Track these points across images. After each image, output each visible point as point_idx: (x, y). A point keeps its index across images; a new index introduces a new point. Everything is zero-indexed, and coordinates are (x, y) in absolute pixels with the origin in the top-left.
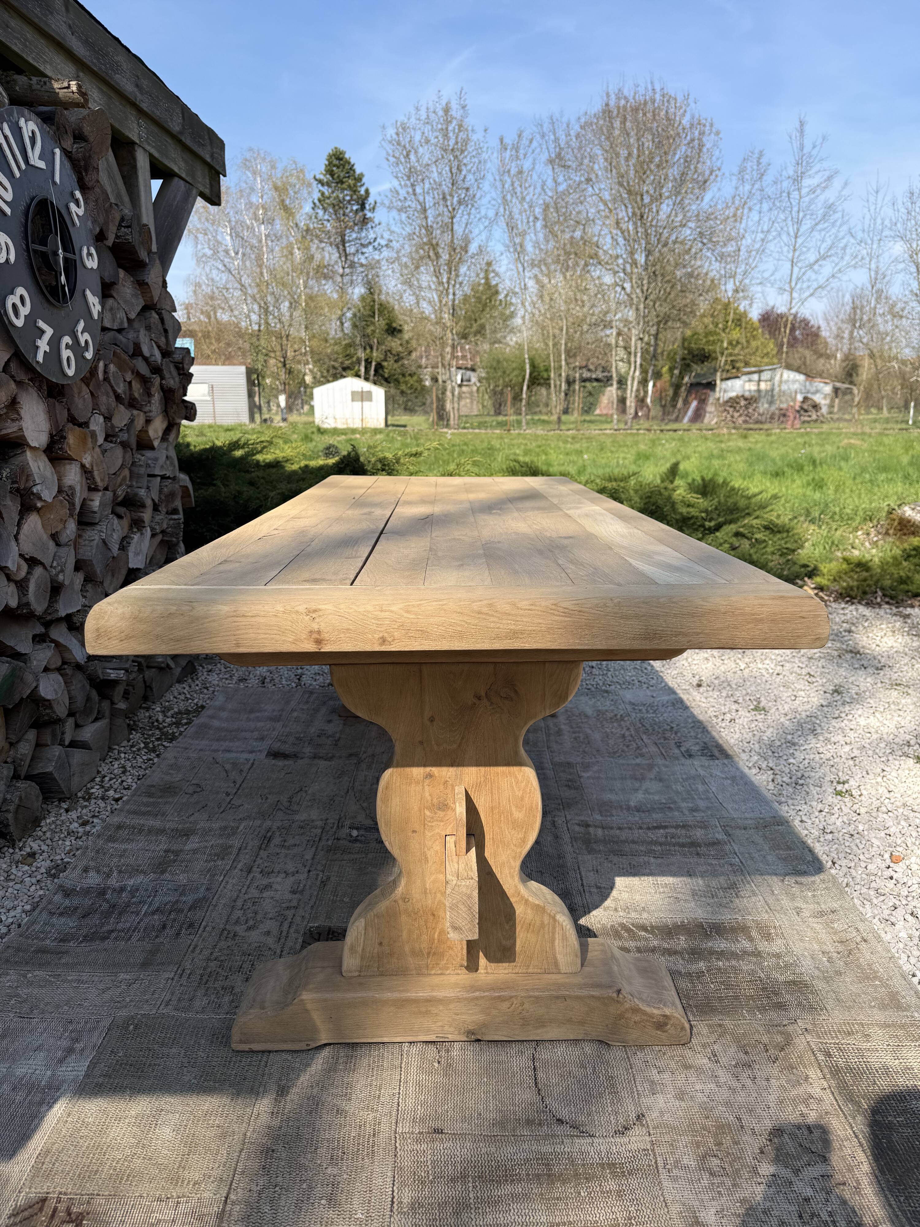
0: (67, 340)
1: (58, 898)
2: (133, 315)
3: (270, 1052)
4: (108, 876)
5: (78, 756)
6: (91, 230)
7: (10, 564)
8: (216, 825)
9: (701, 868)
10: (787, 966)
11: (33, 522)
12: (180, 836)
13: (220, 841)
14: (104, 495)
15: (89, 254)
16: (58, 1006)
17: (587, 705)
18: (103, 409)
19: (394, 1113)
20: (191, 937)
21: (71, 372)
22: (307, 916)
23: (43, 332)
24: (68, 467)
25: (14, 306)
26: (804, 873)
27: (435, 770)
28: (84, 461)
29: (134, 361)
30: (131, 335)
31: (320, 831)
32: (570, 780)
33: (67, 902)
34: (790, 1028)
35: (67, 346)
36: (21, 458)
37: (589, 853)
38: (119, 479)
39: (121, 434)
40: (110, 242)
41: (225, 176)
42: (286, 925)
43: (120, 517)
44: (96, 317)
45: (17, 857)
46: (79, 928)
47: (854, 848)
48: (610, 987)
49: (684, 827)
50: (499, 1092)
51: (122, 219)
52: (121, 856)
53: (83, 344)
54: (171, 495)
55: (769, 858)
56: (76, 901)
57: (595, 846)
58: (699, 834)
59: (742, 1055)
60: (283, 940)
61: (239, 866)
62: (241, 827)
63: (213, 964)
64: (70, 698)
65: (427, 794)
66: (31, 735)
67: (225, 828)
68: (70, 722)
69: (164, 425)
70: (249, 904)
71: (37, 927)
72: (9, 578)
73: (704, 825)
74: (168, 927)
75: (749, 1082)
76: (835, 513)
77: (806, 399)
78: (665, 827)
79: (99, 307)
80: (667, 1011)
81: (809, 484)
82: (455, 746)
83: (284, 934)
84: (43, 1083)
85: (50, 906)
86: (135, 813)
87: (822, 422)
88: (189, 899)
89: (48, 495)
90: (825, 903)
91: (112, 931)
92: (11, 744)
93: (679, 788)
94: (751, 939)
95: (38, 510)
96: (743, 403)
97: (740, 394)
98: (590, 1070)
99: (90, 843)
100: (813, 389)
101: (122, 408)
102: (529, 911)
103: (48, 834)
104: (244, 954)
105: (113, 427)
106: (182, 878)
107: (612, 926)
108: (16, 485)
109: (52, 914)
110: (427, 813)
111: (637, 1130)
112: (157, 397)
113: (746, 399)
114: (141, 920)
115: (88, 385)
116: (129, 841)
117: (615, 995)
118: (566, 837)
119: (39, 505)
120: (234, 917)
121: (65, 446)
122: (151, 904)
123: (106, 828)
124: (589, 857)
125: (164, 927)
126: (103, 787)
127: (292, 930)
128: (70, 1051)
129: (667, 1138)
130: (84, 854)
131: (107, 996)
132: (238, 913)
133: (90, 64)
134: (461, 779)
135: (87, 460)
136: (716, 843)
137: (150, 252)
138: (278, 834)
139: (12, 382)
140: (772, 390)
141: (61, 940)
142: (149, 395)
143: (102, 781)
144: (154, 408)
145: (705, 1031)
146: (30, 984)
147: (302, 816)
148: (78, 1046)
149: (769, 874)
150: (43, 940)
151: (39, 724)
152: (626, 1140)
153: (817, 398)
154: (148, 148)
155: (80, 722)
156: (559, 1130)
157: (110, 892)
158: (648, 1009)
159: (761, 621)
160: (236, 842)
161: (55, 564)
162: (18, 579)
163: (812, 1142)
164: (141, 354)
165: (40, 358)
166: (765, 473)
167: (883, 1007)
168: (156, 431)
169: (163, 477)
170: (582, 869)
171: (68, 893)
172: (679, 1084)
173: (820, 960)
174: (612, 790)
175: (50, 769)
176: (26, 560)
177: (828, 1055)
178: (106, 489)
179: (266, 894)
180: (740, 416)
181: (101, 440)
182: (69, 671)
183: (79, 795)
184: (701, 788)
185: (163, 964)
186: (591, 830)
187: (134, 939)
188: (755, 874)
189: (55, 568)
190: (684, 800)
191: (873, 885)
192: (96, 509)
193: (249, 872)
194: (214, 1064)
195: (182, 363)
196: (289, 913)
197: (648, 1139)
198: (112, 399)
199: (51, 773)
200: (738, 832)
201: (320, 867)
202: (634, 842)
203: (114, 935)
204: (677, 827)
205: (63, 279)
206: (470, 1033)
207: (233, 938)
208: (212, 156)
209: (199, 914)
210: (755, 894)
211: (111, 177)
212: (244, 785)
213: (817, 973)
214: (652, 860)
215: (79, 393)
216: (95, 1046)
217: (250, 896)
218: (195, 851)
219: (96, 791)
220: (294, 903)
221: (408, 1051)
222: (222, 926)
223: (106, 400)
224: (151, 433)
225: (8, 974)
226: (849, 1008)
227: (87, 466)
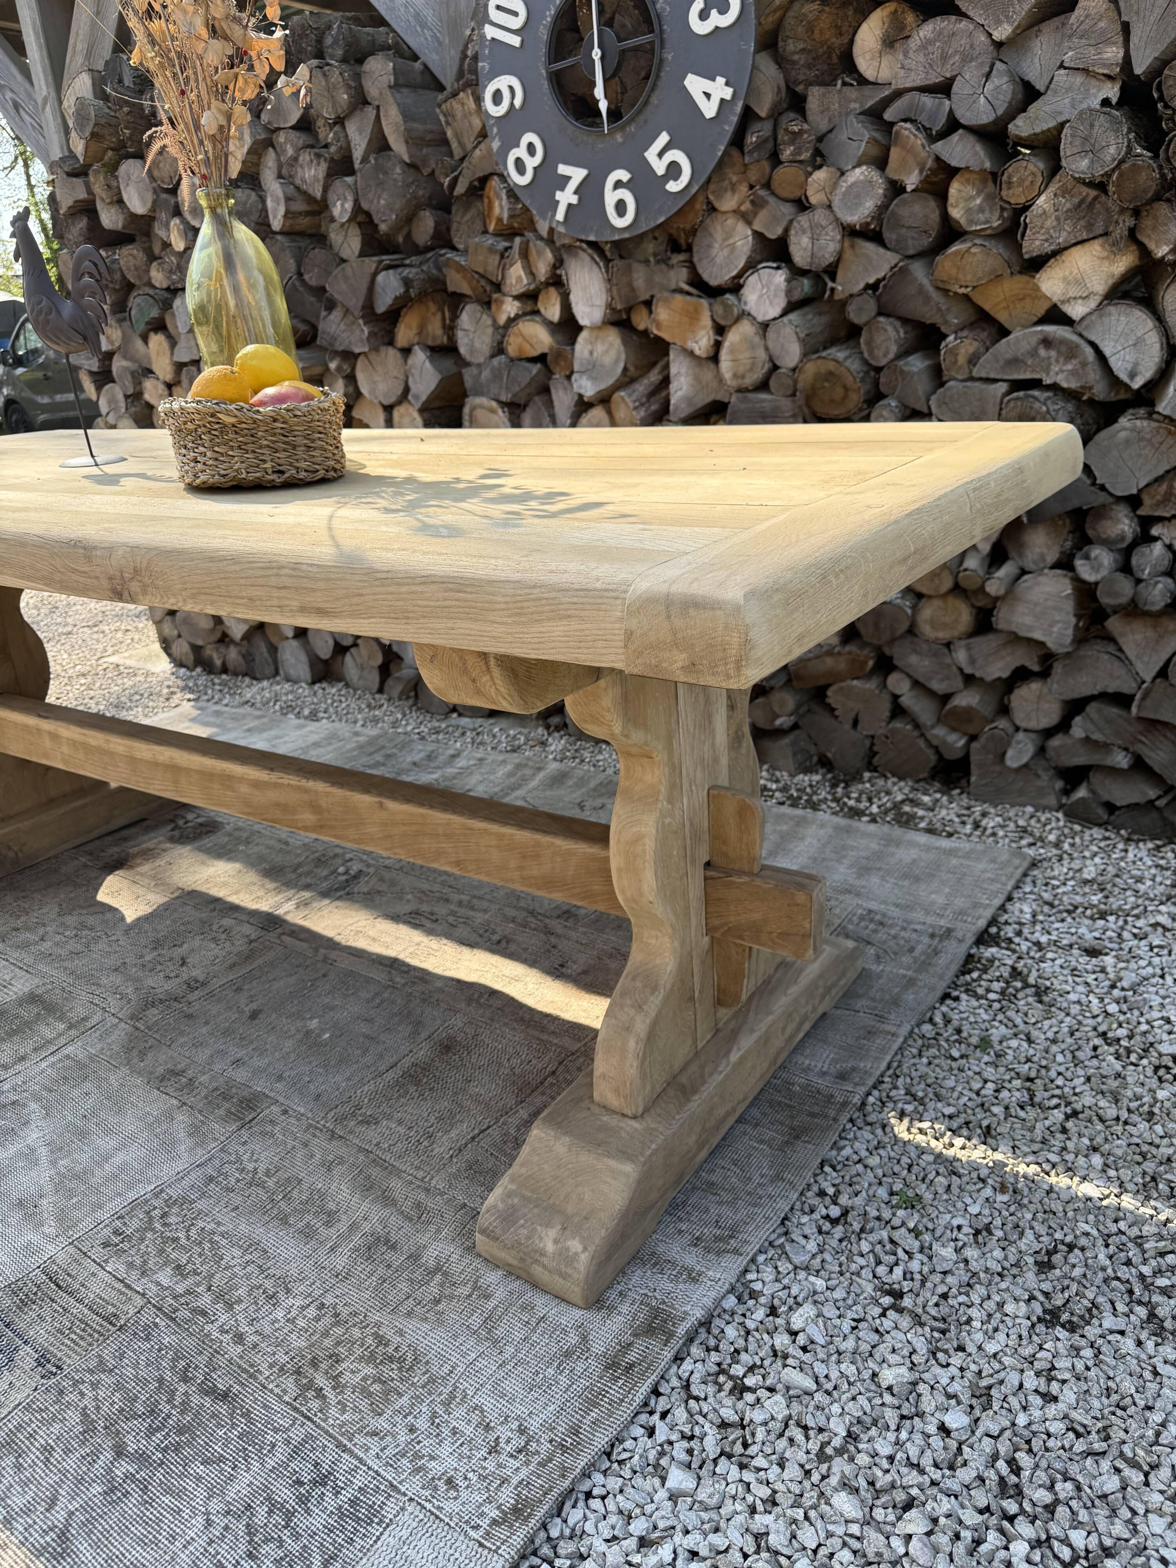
0: (619, 175)
15: (711, 7)
18: (800, 257)
21: (623, 222)
25: (519, 160)
28: (691, 345)
35: (618, 184)
44: (712, 111)
53: (662, 171)
79: (725, 93)
89: (587, 385)
139: (548, 250)
165: (560, 215)
205: (599, 92)
223: (809, 241)
227: (697, 352)
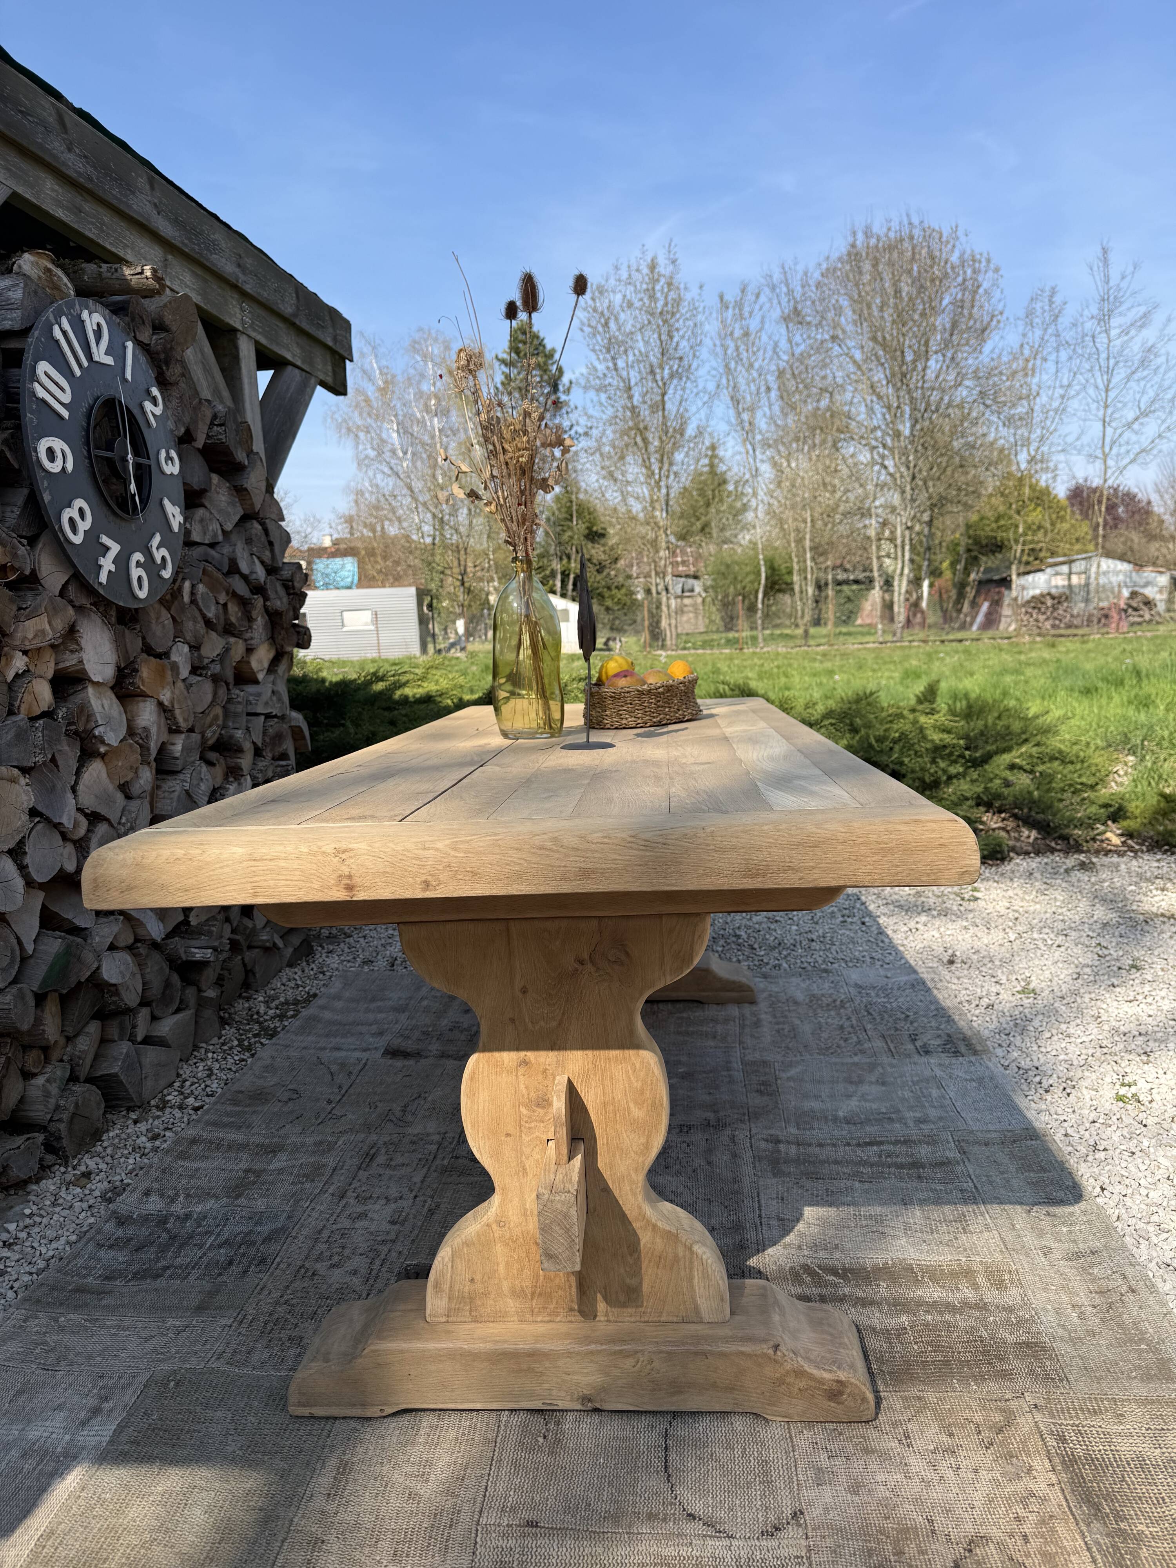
0: (138, 556)
1: (110, 1226)
2: (229, 527)
3: (336, 1418)
4: (173, 1200)
5: (151, 1054)
6: (172, 431)
7: (65, 820)
8: (309, 1140)
9: (920, 1196)
10: (1020, 1322)
11: (95, 771)
12: (266, 1152)
13: (312, 1160)
14: (188, 738)
15: (169, 458)
16: (90, 1357)
17: (798, 988)
18: (189, 636)
19: (479, 1499)
20: (260, 1275)
21: (142, 594)
22: (406, 1252)
23: (107, 549)
24: (141, 705)
25: (71, 520)
26: (1061, 1202)
27: (530, 1055)
28: (162, 698)
29: (230, 580)
30: (226, 550)
31: (435, 1147)
32: (764, 1083)
33: (120, 1232)
34: (1013, 1404)
35: (138, 564)
36: (81, 695)
37: (775, 1175)
38: (209, 719)
39: (212, 666)
40: (200, 443)
41: (351, 360)
42: (378, 1263)
43: (210, 764)
44: (176, 528)
45: (69, 1177)
46: (130, 1263)
47: (1133, 1169)
48: (765, 1341)
49: (905, 1142)
50: (618, 1477)
51: (215, 417)
52: (191, 1177)
53: (159, 561)
54: (279, 737)
55: (1015, 1182)
56: (131, 1231)
57: (784, 1168)
58: (924, 1152)
59: (944, 1438)
60: (371, 1281)
61: (331, 1190)
62: (340, 1143)
63: (281, 1309)
64: (144, 984)
65: (522, 1086)
66: (94, 1028)
67: (321, 1143)
68: (145, 1012)
69: (272, 655)
70: (337, 1236)
71: (80, 1262)
72: (64, 837)
73: (931, 1140)
74: (235, 1263)
75: (950, 1473)
76: (1163, 738)
77: (1134, 594)
78: (881, 1143)
79: (180, 519)
80: (842, 1376)
81: (1130, 702)
82: (554, 1024)
83: (374, 1273)
84: (59, 1449)
85: (98, 1237)
86: (215, 1124)
87: (1158, 623)
88: (265, 1229)
89: (112, 736)
90: (1085, 1241)
91: (168, 1268)
92: (68, 1039)
93: (907, 1094)
94: (976, 1287)
95: (103, 756)
96: (1049, 602)
97: (1045, 592)
98: (738, 1452)
99: (156, 1160)
100: (1142, 582)
101: (213, 635)
102: (658, 1240)
103: (109, 1151)
104: (321, 1297)
105: (201, 657)
106: (260, 1204)
107: (792, 1268)
108: (74, 727)
109: (100, 1246)
110: (524, 1111)
111: (791, 1531)
112: (260, 621)
113: (1053, 598)
114: (204, 1254)
115: (169, 609)
116: (203, 1158)
117: (771, 1352)
118: (748, 1156)
119: (102, 750)
120: (316, 1252)
121: (137, 680)
122: (219, 1234)
123: (177, 1143)
124: (774, 1181)
125: (230, 1263)
126: (182, 1093)
127: (384, 1269)
128: (96, 1411)
129: (829, 1542)
130: (145, 1175)
131: (149, 1346)
132: (322, 1247)
133: (180, 245)
134: (564, 1067)
135: (166, 696)
136: (944, 1163)
137: (250, 453)
138: (383, 1150)
139: (70, 608)
140: (1087, 585)
141: (107, 1278)
142: (250, 619)
143: (182, 1087)
144: (256, 635)
145: (898, 1405)
146: (62, 1329)
147: (415, 1130)
148: (106, 1406)
149: (1011, 1203)
150: (85, 1277)
151: (103, 1015)
152: (774, 1543)
153: (1150, 592)
154: (253, 334)
155: (157, 1013)
156: (690, 1528)
157: (172, 1220)
158: (815, 1372)
159: (890, 850)
160: (331, 1161)
161: (123, 820)
162: (76, 838)
163: (1028, 1555)
164: (238, 571)
165: (103, 578)
166: (1072, 690)
167: (1147, 1378)
168: (260, 662)
169: (268, 716)
170: (762, 1195)
171: (122, 1221)
172: (855, 1473)
173: (1069, 1316)
174: (817, 1097)
175: (116, 1070)
176: (86, 815)
177: (1062, 1439)
178: (191, 730)
179: (359, 1224)
180: (1047, 619)
181: (185, 672)
182: (143, 950)
183: (153, 1103)
184: (935, 1093)
185: (221, 1308)
186: (782, 1147)
187: (192, 1278)
188: (992, 1203)
189: (124, 825)
190: (911, 1108)
191: (1154, 1218)
192: (178, 755)
193: (342, 1197)
194: (266, 1432)
195: (291, 581)
196: (384, 1249)
197: (804, 1543)
198: (201, 625)
199: (116, 1075)
200: (976, 1149)
201: (429, 1192)
202: (836, 1162)
203: (169, 1272)
204: (896, 1143)
205: (133, 487)
206: (586, 1399)
207: (311, 1279)
208: (335, 339)
209: (274, 1247)
210: (988, 1228)
211: (207, 370)
212: (351, 1091)
213: (1061, 1332)
214: (857, 1184)
215: (158, 618)
216: (126, 1406)
217: (339, 1226)
218: (280, 1171)
219: (173, 1098)
220: (392, 1236)
221: (507, 1422)
222: (299, 1263)
223: (193, 626)
224: (254, 664)
225: (37, 1318)
226: (1099, 1380)
227: (166, 703)
